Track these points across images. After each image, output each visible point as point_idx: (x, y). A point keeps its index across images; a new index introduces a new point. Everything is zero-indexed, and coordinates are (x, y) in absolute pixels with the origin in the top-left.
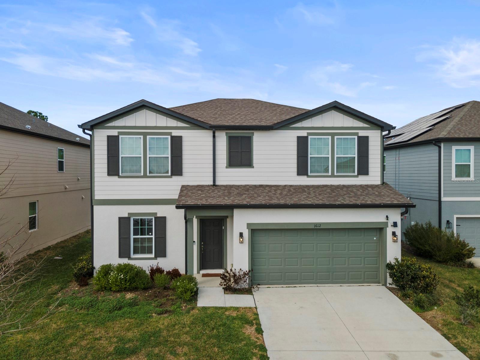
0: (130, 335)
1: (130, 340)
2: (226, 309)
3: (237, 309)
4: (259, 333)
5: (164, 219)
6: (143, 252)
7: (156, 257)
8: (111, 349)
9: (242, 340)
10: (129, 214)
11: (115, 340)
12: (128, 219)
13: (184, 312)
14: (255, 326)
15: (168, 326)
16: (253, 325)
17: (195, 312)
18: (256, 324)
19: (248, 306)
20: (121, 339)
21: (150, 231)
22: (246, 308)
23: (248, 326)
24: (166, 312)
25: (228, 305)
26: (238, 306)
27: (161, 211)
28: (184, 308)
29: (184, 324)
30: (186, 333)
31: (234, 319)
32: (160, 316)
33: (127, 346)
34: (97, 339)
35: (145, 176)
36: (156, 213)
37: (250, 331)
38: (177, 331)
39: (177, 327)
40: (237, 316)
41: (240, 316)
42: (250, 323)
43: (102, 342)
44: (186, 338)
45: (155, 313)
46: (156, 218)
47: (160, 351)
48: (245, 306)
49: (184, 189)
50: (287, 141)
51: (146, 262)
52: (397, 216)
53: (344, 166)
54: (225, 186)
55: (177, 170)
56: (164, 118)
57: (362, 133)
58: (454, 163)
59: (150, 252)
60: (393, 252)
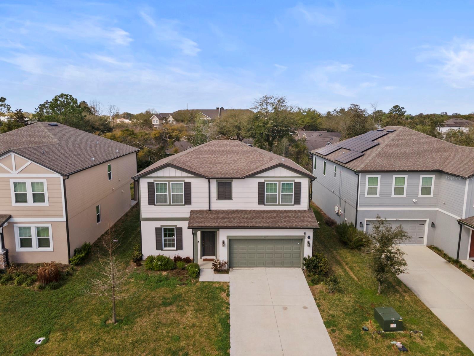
0: (168, 296)
1: (168, 299)
2: (214, 283)
3: (219, 283)
4: (228, 296)
5: (181, 229)
6: (169, 246)
7: (177, 250)
8: (161, 302)
9: (219, 300)
10: (161, 226)
11: (162, 298)
12: (160, 229)
13: (193, 284)
14: (227, 293)
15: (185, 292)
16: (225, 292)
17: (198, 284)
18: (227, 291)
19: (225, 281)
20: (164, 298)
21: (173, 235)
22: (224, 282)
23: (223, 292)
24: (184, 284)
25: (215, 281)
26: (220, 281)
27: (179, 224)
28: (192, 282)
29: (193, 291)
30: (194, 296)
31: (217, 288)
32: (180, 286)
33: (167, 301)
34: (153, 297)
35: (170, 205)
36: (176, 226)
37: (223, 295)
38: (189, 295)
39: (189, 293)
40: (219, 287)
41: (220, 287)
42: (224, 291)
43: (155, 299)
44: (194, 298)
45: (178, 285)
46: (176, 228)
47: (182, 304)
48: (223, 281)
49: (192, 212)
50: (253, 184)
51: (170, 253)
52: (310, 233)
53: (285, 199)
54: (216, 211)
55: (188, 201)
56: (180, 172)
57: (297, 180)
58: (367, 186)
59: (173, 246)
60: (308, 252)
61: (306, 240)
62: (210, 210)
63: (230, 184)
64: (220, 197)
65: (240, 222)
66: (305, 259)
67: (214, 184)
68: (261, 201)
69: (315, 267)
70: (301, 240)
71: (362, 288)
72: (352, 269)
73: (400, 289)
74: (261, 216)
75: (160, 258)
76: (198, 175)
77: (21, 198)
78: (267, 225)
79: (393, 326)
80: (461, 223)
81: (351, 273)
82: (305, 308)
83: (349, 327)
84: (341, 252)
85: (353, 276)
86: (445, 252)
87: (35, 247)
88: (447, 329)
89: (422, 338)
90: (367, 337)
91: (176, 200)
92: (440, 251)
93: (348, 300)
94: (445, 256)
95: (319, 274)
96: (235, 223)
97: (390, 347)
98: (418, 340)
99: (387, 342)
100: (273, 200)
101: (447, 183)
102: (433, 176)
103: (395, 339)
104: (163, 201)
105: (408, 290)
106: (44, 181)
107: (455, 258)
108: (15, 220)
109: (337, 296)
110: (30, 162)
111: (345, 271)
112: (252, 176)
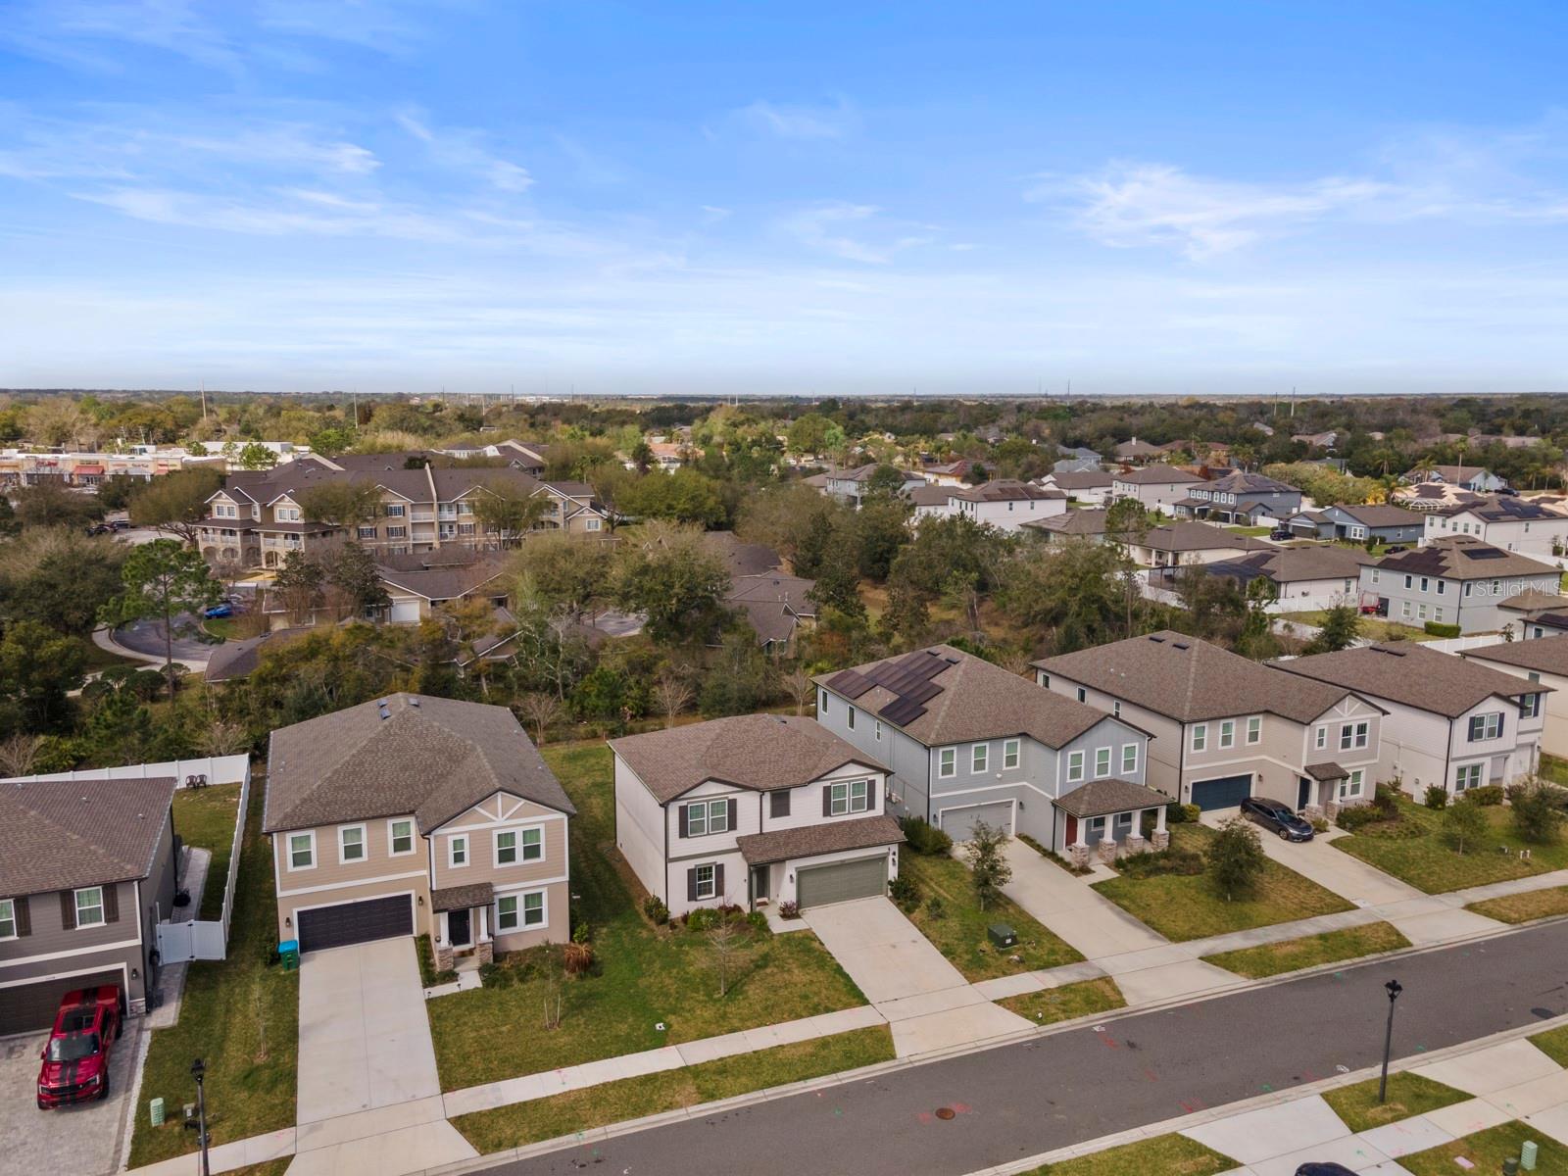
2: (793, 932)
3: (799, 931)
4: (822, 945)
5: (722, 865)
6: (705, 893)
7: (717, 896)
10: (695, 865)
12: (695, 870)
17: (777, 938)
18: (817, 940)
19: (805, 928)
21: (711, 876)
22: (805, 930)
23: (813, 942)
25: (793, 929)
26: (799, 929)
27: (719, 859)
28: (766, 936)
29: (777, 947)
30: (784, 951)
35: (708, 834)
36: (716, 862)
37: (816, 944)
38: (777, 951)
39: (775, 949)
40: (803, 936)
41: (805, 936)
42: (814, 940)
44: (786, 955)
45: (754, 943)
46: (716, 865)
47: (779, 963)
49: (738, 840)
50: (816, 791)
51: (709, 902)
52: (895, 848)
53: (857, 805)
54: (769, 833)
55: (733, 826)
56: (723, 786)
57: (871, 778)
58: (940, 764)
59: (711, 892)
60: (893, 872)
61: (891, 857)
62: (761, 833)
63: (787, 795)
64: (774, 815)
65: (811, 848)
66: (890, 883)
67: (767, 798)
68: (827, 813)
69: (905, 891)
70: (883, 859)
71: (961, 908)
72: (940, 886)
73: (1001, 902)
74: (830, 834)
75: (699, 913)
76: (746, 788)
77: (507, 856)
78: (845, 846)
79: (1009, 941)
80: (1054, 804)
81: (942, 891)
82: (914, 942)
83: (967, 952)
84: (916, 862)
85: (945, 895)
86: (1038, 842)
87: (521, 925)
88: (1055, 936)
89: (1035, 948)
90: (987, 958)
91: (717, 826)
92: (1032, 841)
93: (954, 924)
94: (1038, 848)
95: (911, 898)
96: (804, 848)
97: (1009, 962)
98: (1032, 951)
99: (1005, 958)
100: (841, 807)
101: (1034, 749)
102: (1019, 740)
103: (1010, 953)
104: (698, 829)
105: (1009, 901)
106: (542, 827)
107: (1051, 849)
108: (497, 888)
109: (940, 923)
110: (523, 801)
111: (933, 890)
112: (817, 779)
